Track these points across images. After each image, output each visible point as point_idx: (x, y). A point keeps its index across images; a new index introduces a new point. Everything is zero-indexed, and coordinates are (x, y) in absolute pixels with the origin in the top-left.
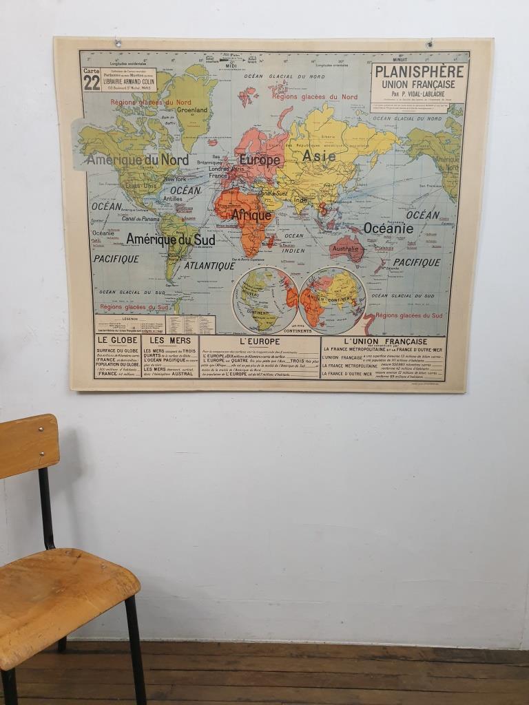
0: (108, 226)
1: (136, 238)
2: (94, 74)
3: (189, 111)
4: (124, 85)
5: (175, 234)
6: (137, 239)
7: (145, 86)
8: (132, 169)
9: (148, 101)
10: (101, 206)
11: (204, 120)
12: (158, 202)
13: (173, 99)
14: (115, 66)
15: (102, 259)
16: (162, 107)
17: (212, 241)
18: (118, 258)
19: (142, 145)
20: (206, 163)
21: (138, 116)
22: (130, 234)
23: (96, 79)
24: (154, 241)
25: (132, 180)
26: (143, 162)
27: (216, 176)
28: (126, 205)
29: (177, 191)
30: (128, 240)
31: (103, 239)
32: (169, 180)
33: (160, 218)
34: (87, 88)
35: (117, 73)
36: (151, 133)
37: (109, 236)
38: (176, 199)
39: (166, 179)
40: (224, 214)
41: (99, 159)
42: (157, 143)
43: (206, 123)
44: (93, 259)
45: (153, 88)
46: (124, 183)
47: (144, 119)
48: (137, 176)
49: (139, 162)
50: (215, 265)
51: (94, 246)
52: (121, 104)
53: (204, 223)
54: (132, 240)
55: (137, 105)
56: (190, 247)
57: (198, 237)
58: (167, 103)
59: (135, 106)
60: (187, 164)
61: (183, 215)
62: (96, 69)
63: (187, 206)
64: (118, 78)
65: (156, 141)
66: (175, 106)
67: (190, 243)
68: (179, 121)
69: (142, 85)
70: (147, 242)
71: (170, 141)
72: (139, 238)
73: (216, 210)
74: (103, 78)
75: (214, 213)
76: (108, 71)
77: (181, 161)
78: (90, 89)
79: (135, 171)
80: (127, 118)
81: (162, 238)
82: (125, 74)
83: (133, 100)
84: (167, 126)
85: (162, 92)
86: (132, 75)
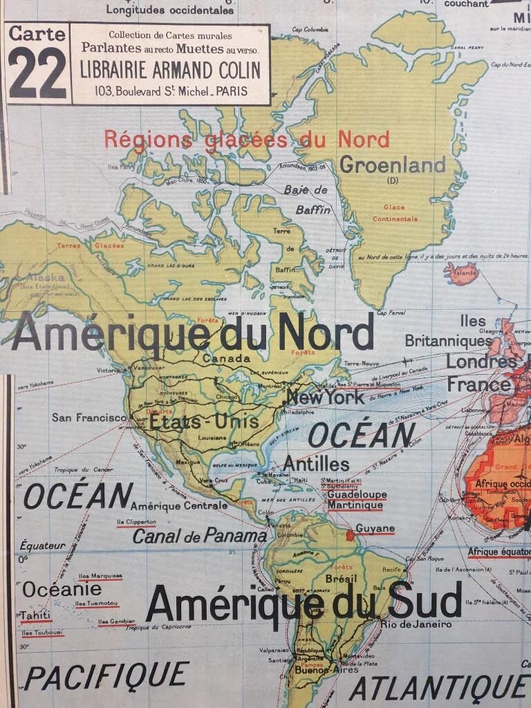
0: (82, 565)
1: (179, 600)
2: (45, 43)
3: (382, 167)
4: (158, 83)
5: (321, 584)
6: (185, 604)
7: (228, 83)
8: (176, 363)
9: (237, 135)
10: (59, 495)
11: (434, 199)
12: (265, 476)
13: (326, 128)
14: (122, 17)
15: (54, 678)
16: (281, 154)
17: (451, 605)
18: (112, 672)
19: (211, 283)
20: (435, 343)
21: (202, 187)
22: (160, 589)
23: (52, 61)
24: (244, 610)
25: (173, 402)
26: (215, 341)
27: (472, 387)
28: (147, 489)
29: (331, 436)
30: (153, 610)
31: (61, 610)
32: (305, 399)
33: (271, 533)
34: (17, 90)
35: (128, 42)
36: (245, 243)
37: (83, 599)
38: (325, 464)
39: (293, 396)
40: (498, 513)
41: (55, 333)
42: (265, 280)
43: (439, 209)
44: (20, 680)
45: (257, 90)
46: (142, 414)
47: (221, 199)
48: (190, 388)
49: (198, 342)
50: (460, 684)
51: (27, 635)
52: (141, 145)
53: (426, 541)
54: (167, 610)
55: (199, 147)
56: (374, 626)
57: (403, 592)
58: (306, 142)
59: (191, 152)
60: (370, 346)
61: (351, 519)
62: (55, 28)
63: (367, 486)
64: (133, 57)
65: (261, 272)
66: (333, 150)
67: (371, 615)
68: (346, 205)
69: (215, 81)
70: (220, 613)
71: (309, 271)
72: (192, 601)
73: (468, 498)
74: (78, 56)
75: (461, 510)
76: (97, 35)
77: (346, 337)
78: (31, 93)
79: (187, 369)
80: (161, 193)
81: (275, 599)
82: (154, 43)
83: (182, 132)
84: (297, 219)
85: (287, 105)
86: (182, 48)
